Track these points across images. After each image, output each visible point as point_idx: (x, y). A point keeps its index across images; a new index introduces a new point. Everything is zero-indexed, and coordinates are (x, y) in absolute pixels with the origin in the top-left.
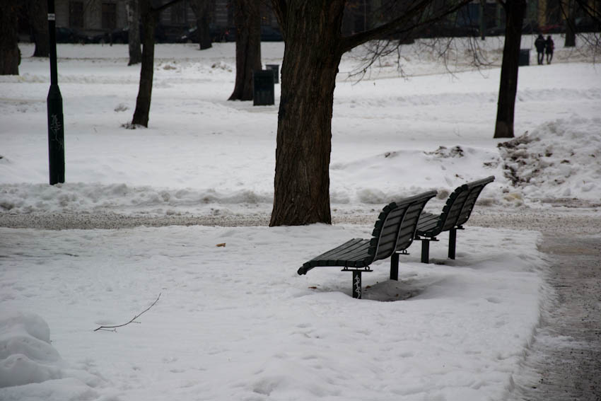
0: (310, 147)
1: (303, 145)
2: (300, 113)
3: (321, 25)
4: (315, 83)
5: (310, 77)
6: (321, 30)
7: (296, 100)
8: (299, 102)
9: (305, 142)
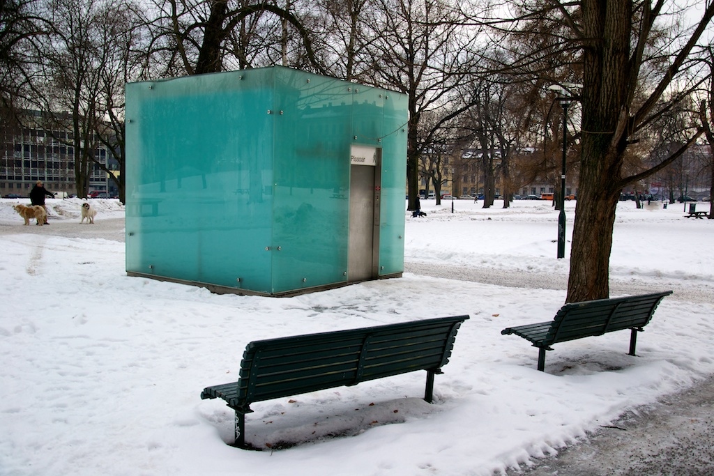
0: (587, 253)
1: (583, 251)
2: (582, 229)
3: (598, 171)
4: (592, 210)
5: (589, 206)
6: (598, 174)
7: (580, 220)
8: (582, 222)
9: (584, 249)
